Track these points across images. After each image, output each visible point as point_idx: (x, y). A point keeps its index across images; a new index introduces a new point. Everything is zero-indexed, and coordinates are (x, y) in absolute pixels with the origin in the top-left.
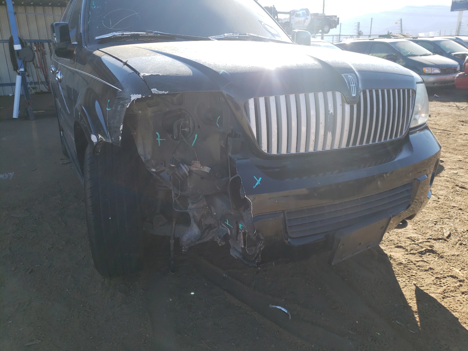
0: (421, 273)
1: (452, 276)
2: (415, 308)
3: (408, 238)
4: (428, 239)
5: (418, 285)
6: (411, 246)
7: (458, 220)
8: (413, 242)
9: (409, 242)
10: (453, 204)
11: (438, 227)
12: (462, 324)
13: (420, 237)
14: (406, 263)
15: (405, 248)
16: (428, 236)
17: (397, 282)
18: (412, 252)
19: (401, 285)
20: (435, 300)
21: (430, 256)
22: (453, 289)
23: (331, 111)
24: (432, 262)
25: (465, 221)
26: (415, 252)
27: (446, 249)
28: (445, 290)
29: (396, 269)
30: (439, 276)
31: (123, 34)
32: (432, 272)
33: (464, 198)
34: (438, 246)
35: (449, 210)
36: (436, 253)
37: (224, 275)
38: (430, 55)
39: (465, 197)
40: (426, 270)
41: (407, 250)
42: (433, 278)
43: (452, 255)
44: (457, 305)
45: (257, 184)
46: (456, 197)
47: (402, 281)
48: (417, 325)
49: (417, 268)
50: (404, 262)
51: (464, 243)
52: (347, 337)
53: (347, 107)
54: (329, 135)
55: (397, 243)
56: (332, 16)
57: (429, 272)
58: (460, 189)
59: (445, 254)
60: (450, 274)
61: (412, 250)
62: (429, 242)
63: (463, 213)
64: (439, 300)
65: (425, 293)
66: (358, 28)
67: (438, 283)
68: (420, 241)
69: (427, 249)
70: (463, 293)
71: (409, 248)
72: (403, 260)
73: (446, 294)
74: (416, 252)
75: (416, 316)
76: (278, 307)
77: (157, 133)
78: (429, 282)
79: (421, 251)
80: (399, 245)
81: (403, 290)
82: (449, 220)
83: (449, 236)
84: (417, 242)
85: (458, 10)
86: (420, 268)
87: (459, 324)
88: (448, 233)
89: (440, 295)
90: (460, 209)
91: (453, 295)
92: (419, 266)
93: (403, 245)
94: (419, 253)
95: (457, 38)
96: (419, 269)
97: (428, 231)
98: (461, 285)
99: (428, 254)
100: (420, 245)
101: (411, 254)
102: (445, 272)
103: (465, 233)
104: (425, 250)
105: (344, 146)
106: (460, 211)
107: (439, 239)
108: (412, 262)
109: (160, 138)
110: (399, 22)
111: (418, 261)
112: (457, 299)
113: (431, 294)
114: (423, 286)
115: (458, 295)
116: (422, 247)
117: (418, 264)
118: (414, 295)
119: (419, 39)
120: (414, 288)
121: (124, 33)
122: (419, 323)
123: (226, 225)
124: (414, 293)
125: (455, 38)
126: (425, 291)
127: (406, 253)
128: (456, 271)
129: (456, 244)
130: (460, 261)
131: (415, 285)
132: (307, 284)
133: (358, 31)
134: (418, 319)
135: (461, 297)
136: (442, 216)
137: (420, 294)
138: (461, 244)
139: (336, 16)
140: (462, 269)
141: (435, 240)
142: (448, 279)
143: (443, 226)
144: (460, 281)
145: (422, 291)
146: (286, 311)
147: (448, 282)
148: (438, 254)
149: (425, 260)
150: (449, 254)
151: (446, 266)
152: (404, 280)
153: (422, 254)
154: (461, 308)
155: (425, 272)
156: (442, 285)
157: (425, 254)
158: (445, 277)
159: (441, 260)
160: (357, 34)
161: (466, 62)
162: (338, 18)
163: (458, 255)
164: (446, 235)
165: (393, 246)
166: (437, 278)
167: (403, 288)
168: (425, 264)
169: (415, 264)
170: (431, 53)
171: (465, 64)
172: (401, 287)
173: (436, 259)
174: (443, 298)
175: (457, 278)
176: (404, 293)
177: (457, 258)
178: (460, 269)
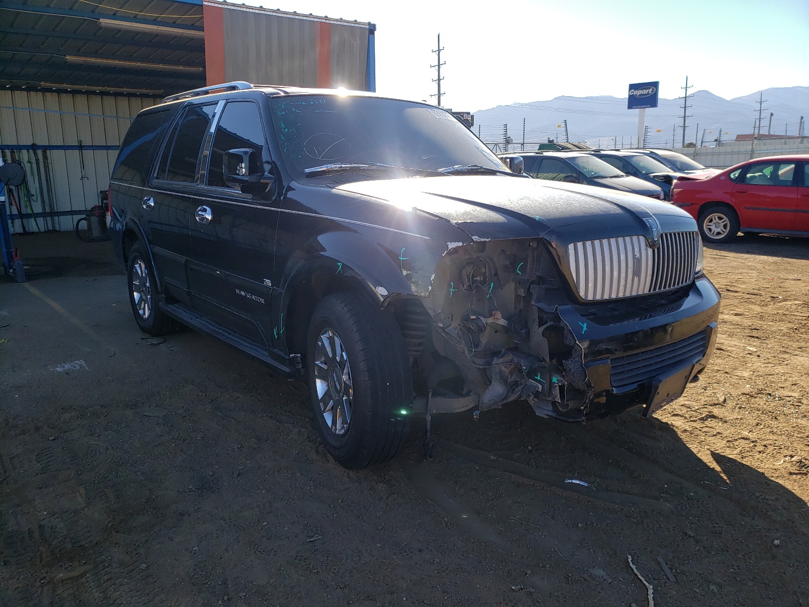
0: (710, 438)
1: (743, 438)
2: (718, 468)
3: (682, 405)
4: (704, 405)
5: (712, 450)
6: (689, 413)
7: (728, 384)
8: (689, 409)
9: (685, 410)
10: (716, 368)
11: (709, 392)
12: (770, 478)
13: (694, 404)
14: (691, 429)
15: (683, 416)
16: (702, 402)
17: (689, 449)
18: (692, 419)
19: (695, 451)
20: (735, 460)
21: (712, 422)
22: (748, 449)
23: (638, 256)
24: (718, 427)
25: (736, 385)
26: (695, 419)
27: (726, 414)
28: (741, 451)
29: (683, 436)
30: (730, 439)
31: (341, 167)
32: (721, 437)
33: (725, 361)
34: (716, 411)
35: (715, 374)
36: (718, 418)
37: (492, 458)
38: (622, 176)
39: (726, 359)
40: (714, 436)
41: (686, 418)
42: (725, 442)
43: (736, 419)
44: (759, 463)
45: (584, 330)
46: (717, 360)
47: (694, 447)
48: (727, 483)
49: (704, 434)
50: (689, 429)
51: (743, 406)
52: (662, 500)
53: (650, 251)
54: (636, 279)
55: (672, 412)
56: (463, 113)
57: (718, 437)
58: (718, 351)
59: (728, 419)
60: (740, 437)
61: (691, 417)
62: (706, 408)
63: (730, 377)
64: (739, 460)
65: (722, 455)
66: (505, 133)
67: (732, 446)
68: (697, 408)
69: (708, 415)
70: (760, 452)
71: (687, 416)
72: (688, 427)
73: (743, 454)
74: (697, 419)
75: (723, 475)
76: (574, 481)
77: (452, 283)
78: (721, 446)
79: (702, 418)
80: (676, 413)
81: (699, 455)
82: (718, 385)
83: (725, 401)
84: (693, 409)
85: (637, 107)
86: (708, 434)
87: (767, 478)
88: (723, 397)
89: (738, 455)
90: (726, 373)
91: (751, 454)
92: (705, 432)
93: (680, 413)
94: (700, 419)
95: (651, 152)
96: (706, 435)
97: (700, 397)
98: (755, 446)
99: (710, 420)
100: (698, 411)
101: (691, 421)
102: (734, 436)
103: (741, 397)
104: (706, 416)
105: (646, 291)
106: (726, 375)
107: (715, 405)
108: (696, 428)
109: (453, 289)
110: (563, 125)
111: (702, 428)
112: (757, 457)
113: (728, 456)
114: (717, 450)
115: (756, 454)
116: (701, 414)
117: (704, 430)
118: (712, 459)
119: (602, 152)
120: (709, 452)
121: (343, 166)
122: (728, 481)
123: (536, 380)
124: (711, 457)
125: (649, 152)
126: (721, 454)
127: (687, 420)
128: (745, 433)
129: (735, 408)
130: (746, 424)
131: (708, 449)
132: (594, 458)
133: (505, 137)
134: (725, 478)
135: (760, 456)
136: (709, 381)
137: (717, 457)
138: (740, 408)
139: (469, 113)
140: (750, 431)
141: (711, 405)
142: (739, 441)
143: (715, 391)
144: (753, 442)
145: (718, 454)
146: (586, 485)
147: (741, 444)
148: (721, 419)
149: (709, 425)
150: (732, 418)
151: (733, 430)
152: (695, 446)
153: (704, 420)
154: (763, 465)
155: (714, 438)
156: (737, 447)
157: (706, 420)
158: (737, 440)
159: (725, 425)
160: (505, 142)
161: (674, 188)
162: (472, 117)
163: (741, 419)
164: (722, 399)
165: (669, 415)
166: (728, 441)
167: (697, 453)
168: (711, 430)
169: (700, 430)
170: (623, 174)
171: (673, 190)
172: (695, 453)
173: (720, 424)
174: (742, 458)
175: (749, 439)
176: (701, 458)
177: (742, 421)
178: (748, 431)
